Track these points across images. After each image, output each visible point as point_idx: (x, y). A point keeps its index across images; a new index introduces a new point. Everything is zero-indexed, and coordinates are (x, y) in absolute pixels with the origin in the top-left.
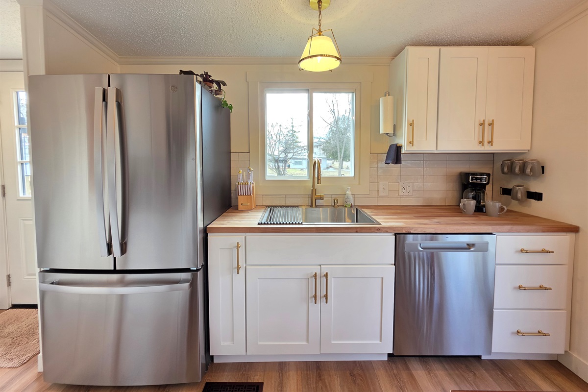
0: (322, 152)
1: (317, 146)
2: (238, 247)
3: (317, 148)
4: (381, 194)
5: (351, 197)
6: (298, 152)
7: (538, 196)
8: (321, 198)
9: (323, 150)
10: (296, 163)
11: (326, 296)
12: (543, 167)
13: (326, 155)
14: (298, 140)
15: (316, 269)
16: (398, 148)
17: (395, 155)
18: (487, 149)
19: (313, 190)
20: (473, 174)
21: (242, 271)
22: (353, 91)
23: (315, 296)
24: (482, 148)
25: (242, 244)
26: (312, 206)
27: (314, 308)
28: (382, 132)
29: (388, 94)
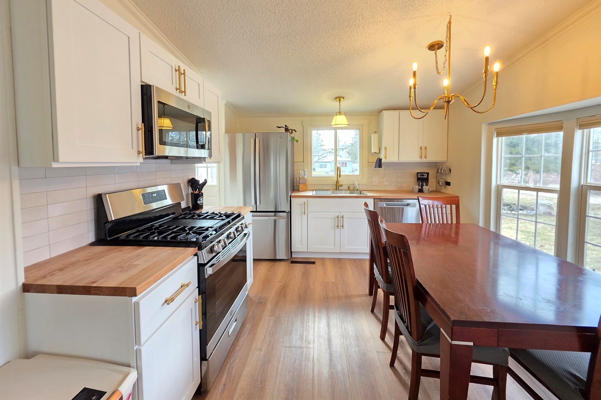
0: (347, 155)
1: (343, 149)
2: (304, 204)
3: (343, 150)
4: (374, 184)
5: (357, 185)
6: (324, 156)
7: (448, 184)
8: (341, 186)
9: (349, 153)
10: (321, 166)
11: (343, 226)
12: (450, 170)
13: (351, 159)
14: (322, 143)
15: (339, 214)
16: (380, 160)
17: (379, 164)
18: (424, 160)
19: (337, 182)
20: (420, 173)
21: (306, 214)
22: (359, 129)
23: (338, 226)
24: (422, 160)
25: (306, 203)
26: (336, 190)
27: (338, 231)
28: (372, 152)
29: (375, 132)
